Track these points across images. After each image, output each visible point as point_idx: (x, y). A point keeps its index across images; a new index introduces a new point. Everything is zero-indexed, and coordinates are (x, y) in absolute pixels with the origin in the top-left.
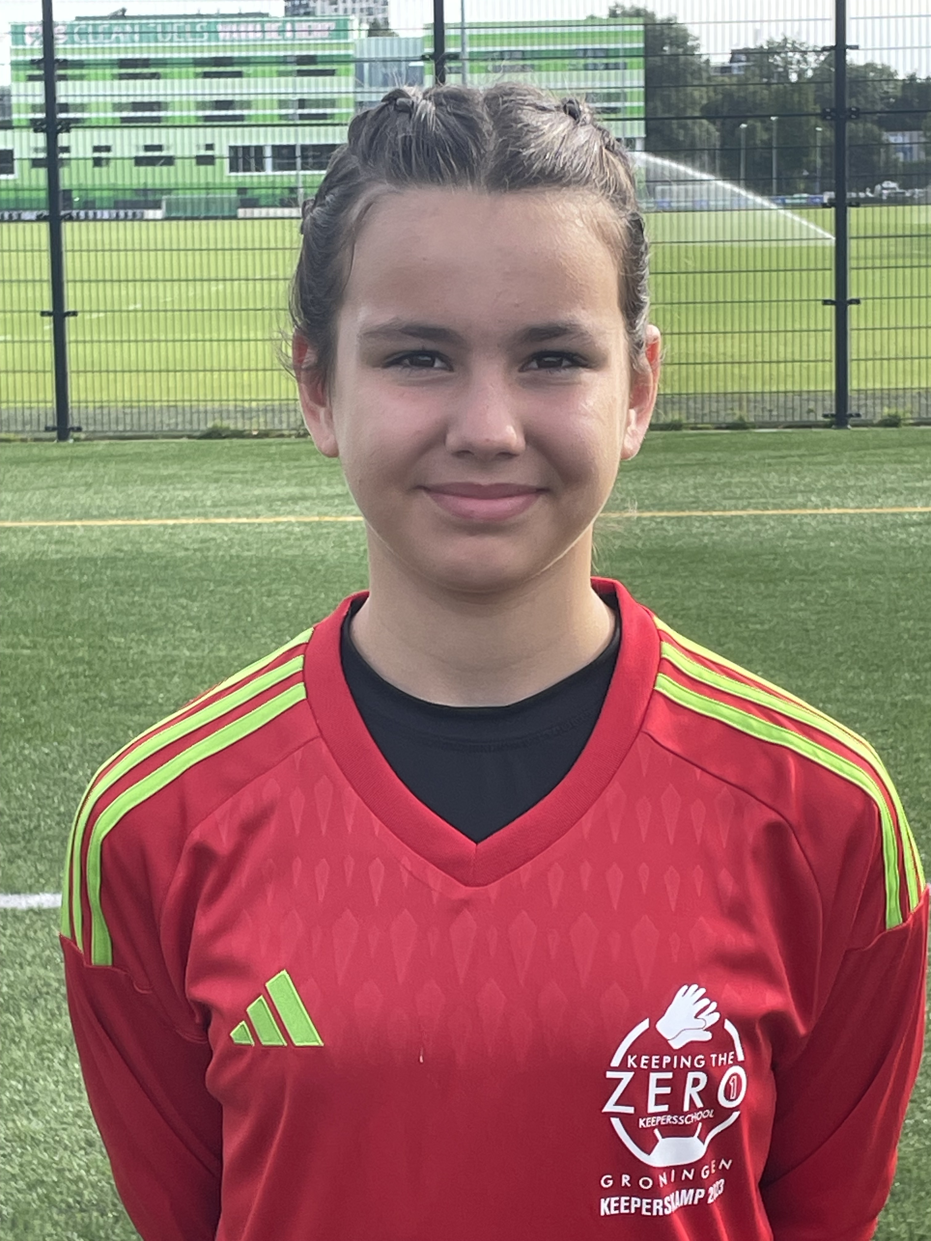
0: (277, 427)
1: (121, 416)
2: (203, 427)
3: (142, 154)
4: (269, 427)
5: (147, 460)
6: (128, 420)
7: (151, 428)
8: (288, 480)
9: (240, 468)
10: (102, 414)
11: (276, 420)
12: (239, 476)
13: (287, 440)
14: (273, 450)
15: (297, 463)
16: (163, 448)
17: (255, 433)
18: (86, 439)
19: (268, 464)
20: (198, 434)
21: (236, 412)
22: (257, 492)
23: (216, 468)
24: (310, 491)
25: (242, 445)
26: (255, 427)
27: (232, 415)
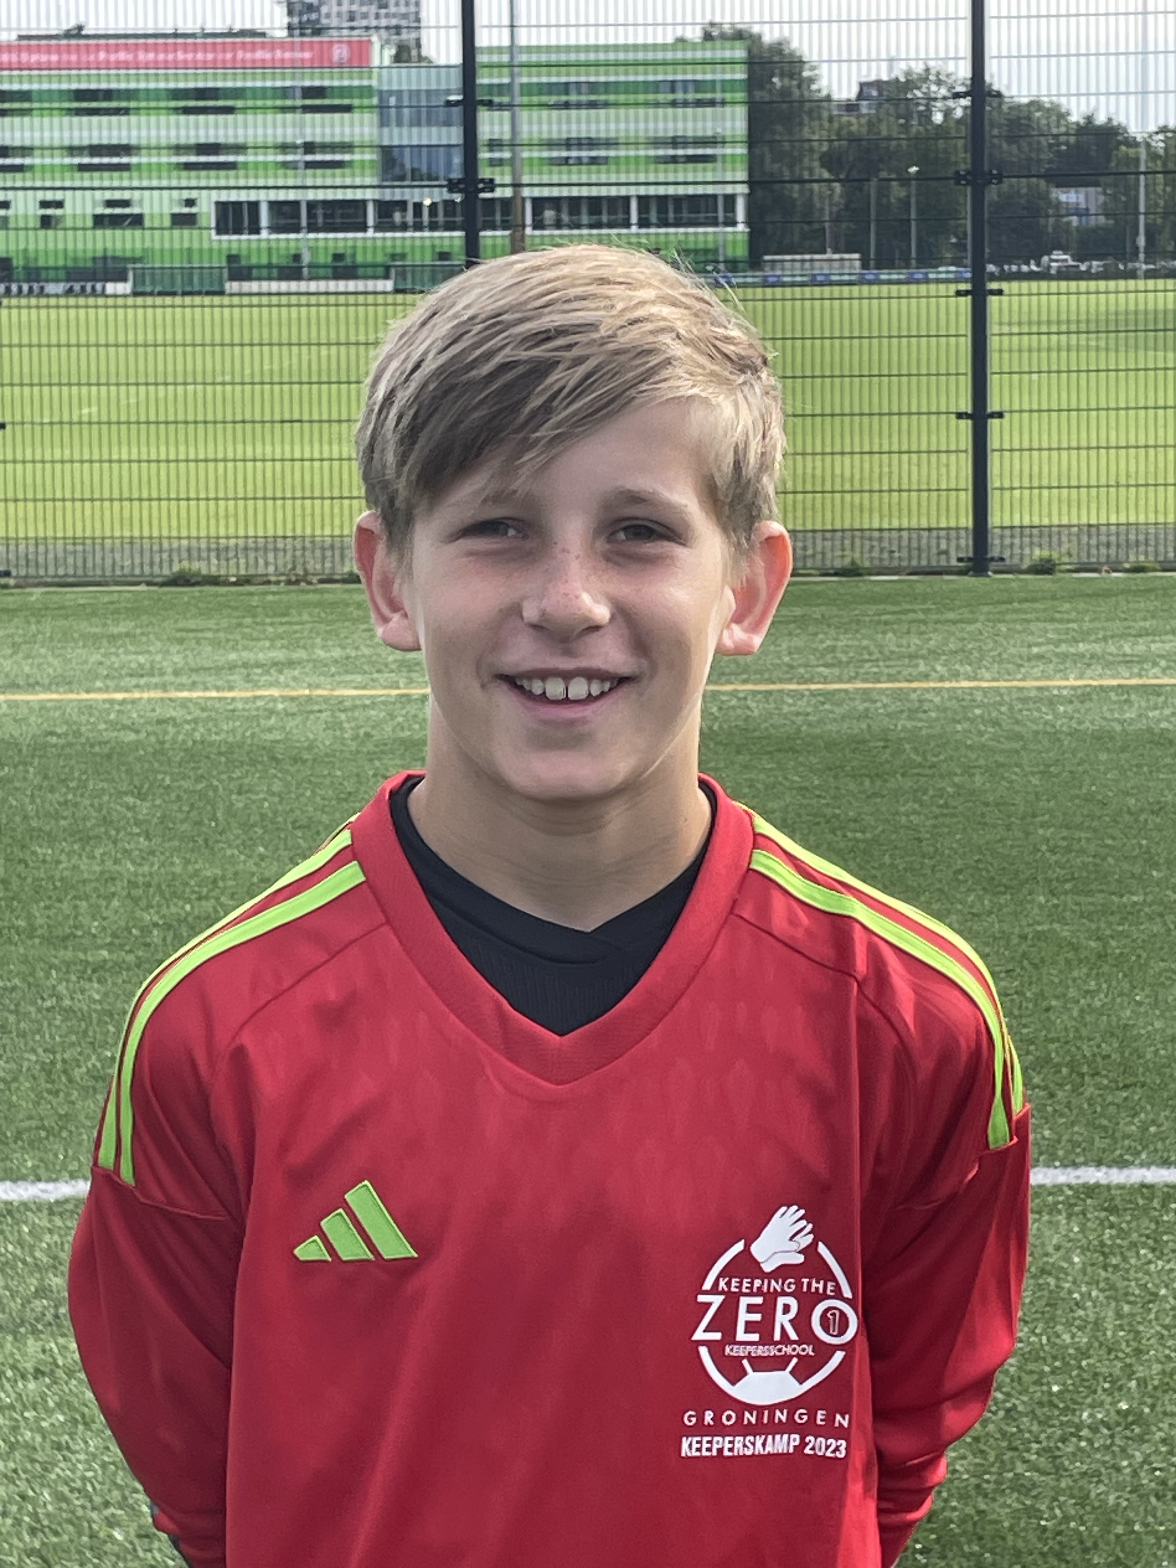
0: (261, 570)
1: (61, 555)
2: (166, 571)
3: (100, 210)
4: (252, 571)
5: (94, 614)
6: (70, 560)
7: (99, 572)
8: (272, 640)
9: (211, 624)
10: (37, 553)
11: (261, 562)
12: (210, 635)
13: (273, 588)
14: (255, 601)
15: (284, 620)
16: (115, 597)
17: (233, 579)
18: (17, 586)
19: (248, 621)
20: (159, 580)
21: (209, 550)
22: (233, 656)
23: (181, 625)
24: (301, 654)
25: (216, 595)
26: (233, 571)
27: (204, 554)
